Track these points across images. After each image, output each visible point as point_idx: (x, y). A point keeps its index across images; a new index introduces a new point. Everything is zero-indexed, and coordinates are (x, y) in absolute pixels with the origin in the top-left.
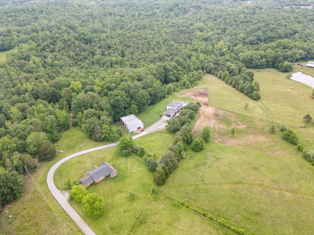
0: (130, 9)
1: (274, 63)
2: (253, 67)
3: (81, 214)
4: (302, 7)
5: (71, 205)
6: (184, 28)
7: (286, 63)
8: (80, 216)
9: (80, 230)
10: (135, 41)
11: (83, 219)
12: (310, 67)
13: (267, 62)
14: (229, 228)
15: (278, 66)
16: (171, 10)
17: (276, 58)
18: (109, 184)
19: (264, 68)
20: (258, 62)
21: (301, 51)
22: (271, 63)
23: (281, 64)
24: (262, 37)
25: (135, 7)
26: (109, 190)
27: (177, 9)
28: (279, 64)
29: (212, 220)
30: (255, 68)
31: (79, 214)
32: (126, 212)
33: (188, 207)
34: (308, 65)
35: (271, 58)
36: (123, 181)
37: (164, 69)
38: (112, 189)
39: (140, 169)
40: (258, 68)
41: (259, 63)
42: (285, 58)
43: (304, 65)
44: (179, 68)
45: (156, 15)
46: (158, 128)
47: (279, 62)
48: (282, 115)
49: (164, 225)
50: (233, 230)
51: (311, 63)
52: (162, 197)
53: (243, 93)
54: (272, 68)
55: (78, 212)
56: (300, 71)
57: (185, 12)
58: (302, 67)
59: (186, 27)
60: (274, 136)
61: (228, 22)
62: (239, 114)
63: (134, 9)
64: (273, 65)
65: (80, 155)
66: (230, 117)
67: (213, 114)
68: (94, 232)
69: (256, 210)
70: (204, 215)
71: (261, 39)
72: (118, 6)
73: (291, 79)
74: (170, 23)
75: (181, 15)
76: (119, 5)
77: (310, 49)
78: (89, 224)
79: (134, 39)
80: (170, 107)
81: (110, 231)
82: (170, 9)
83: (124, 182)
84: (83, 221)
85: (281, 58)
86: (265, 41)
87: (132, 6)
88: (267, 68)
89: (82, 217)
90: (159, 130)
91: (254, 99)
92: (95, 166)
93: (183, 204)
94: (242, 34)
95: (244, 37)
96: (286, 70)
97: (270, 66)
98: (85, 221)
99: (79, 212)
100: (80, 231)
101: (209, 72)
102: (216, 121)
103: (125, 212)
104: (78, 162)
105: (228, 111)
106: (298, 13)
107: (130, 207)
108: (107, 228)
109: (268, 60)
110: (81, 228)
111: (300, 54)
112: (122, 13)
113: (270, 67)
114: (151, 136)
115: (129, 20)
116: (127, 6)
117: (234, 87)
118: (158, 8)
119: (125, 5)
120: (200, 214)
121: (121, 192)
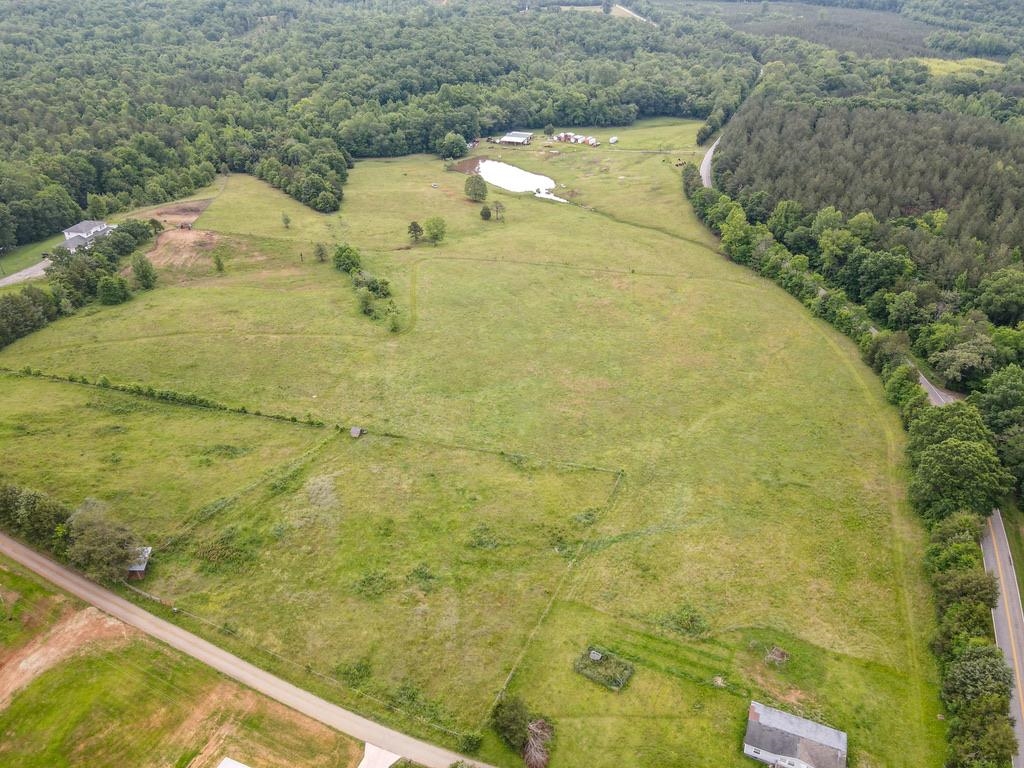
0: (56, 21)
1: (426, 141)
2: (375, 153)
4: (565, 9)
6: (222, 70)
7: (450, 136)
10: (35, 105)
12: (509, 143)
13: (409, 137)
14: (116, 388)
15: (435, 145)
16: (197, 21)
17: (427, 127)
19: (405, 155)
20: (382, 140)
21: (495, 109)
22: (419, 140)
23: (440, 140)
25: (75, 16)
27: (216, 19)
28: (437, 141)
30: (381, 156)
33: (38, 374)
35: (415, 128)
37: (91, 161)
40: (389, 156)
41: (386, 143)
42: (450, 125)
43: (498, 141)
44: (144, 159)
45: (143, 36)
47: (436, 137)
48: (371, 233)
50: (123, 390)
51: (512, 136)
54: (427, 153)
57: (245, 25)
59: (228, 66)
60: (320, 266)
61: (347, 47)
62: (263, 239)
63: (73, 21)
64: (425, 145)
66: (235, 246)
67: (195, 242)
69: (190, 362)
70: (72, 380)
71: (411, 87)
72: (13, 15)
74: (181, 59)
75: (226, 34)
76: (20, 12)
77: (517, 103)
79: (31, 102)
80: (73, 235)
82: (196, 19)
85: (439, 126)
86: (425, 89)
87: (63, 12)
88: (413, 153)
91: (323, 211)
93: (28, 372)
94: (362, 76)
95: (369, 83)
96: (453, 153)
97: (419, 147)
101: (239, 168)
102: (194, 255)
105: (238, 235)
106: (544, 23)
109: (409, 133)
111: (494, 117)
112: (20, 33)
113: (420, 152)
115: (46, 55)
116: (46, 14)
117: (285, 191)
118: (156, 17)
119: (41, 9)
120: (62, 379)
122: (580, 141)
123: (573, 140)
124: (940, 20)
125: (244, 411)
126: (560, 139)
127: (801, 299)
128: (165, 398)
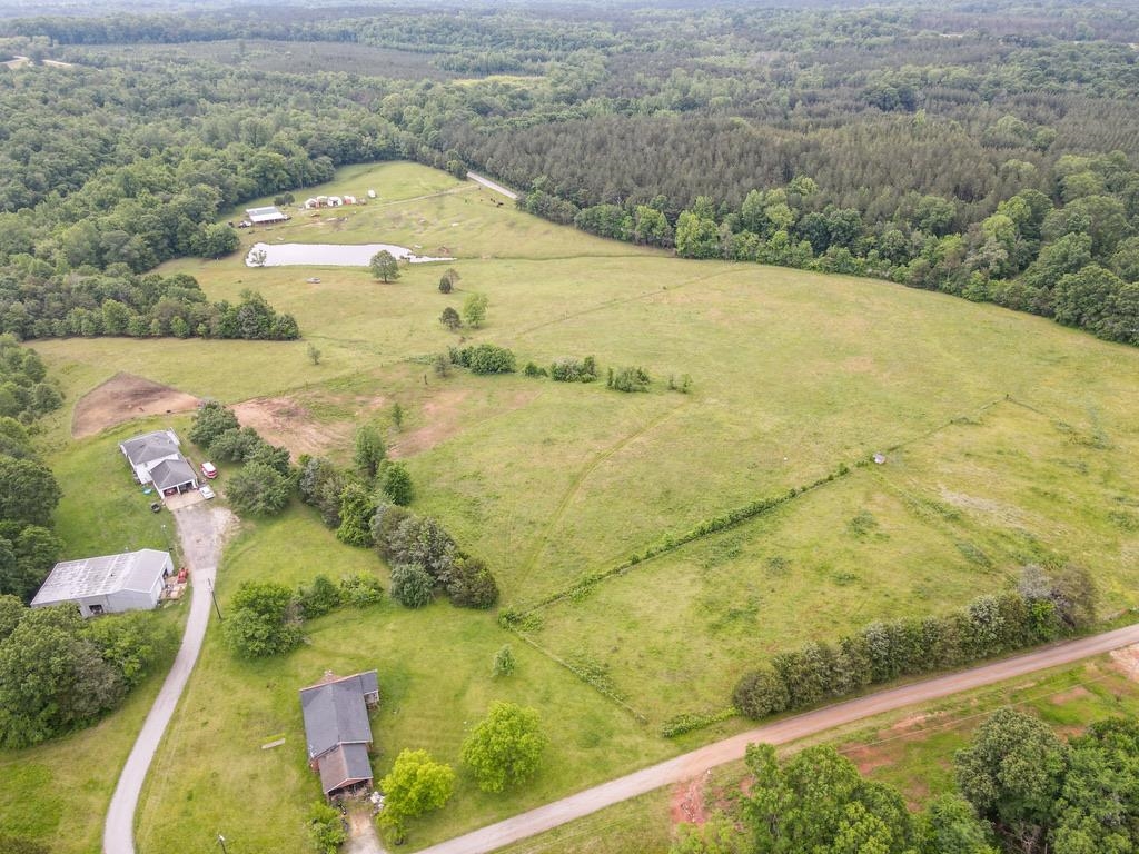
1: (173, 242)
3: (486, 819)
5: (430, 846)
7: (211, 228)
8: (494, 822)
9: (555, 829)
11: (515, 815)
12: (267, 222)
13: (153, 242)
15: (189, 245)
17: (169, 223)
18: (403, 717)
20: (130, 252)
22: (166, 242)
23: (197, 236)
24: (36, 175)
26: (431, 722)
28: (192, 239)
29: (653, 555)
31: (486, 825)
32: (548, 699)
34: (256, 219)
35: (154, 228)
36: (415, 680)
38: (431, 713)
39: (391, 626)
41: (136, 254)
42: (196, 216)
43: (248, 224)
46: (215, 536)
47: (187, 232)
49: (629, 635)
51: (259, 213)
52: (540, 614)
53: (240, 337)
54: (177, 258)
55: (475, 829)
56: (255, 240)
58: (248, 230)
60: (457, 380)
64: (172, 247)
65: (145, 790)
66: (322, 401)
67: (275, 416)
68: (580, 790)
69: (657, 490)
71: (36, 184)
73: (268, 267)
77: (219, 177)
78: (545, 801)
80: (153, 464)
81: (598, 751)
83: (423, 676)
84: (522, 817)
85: (184, 219)
88: (162, 261)
89: (502, 819)
90: (227, 536)
92: (264, 747)
97: (167, 252)
98: (524, 812)
99: (478, 823)
100: (555, 832)
102: (314, 426)
103: (546, 700)
104: (190, 798)
107: (537, 686)
108: (585, 755)
109: (148, 238)
110: (545, 827)
111: (213, 197)
113: (168, 258)
114: (235, 564)
117: (192, 335)
120: (628, 566)
121: (460, 695)
122: (340, 203)
123: (331, 204)
124: (411, 46)
125: (793, 494)
126: (313, 206)
127: (799, 266)
128: (735, 521)
